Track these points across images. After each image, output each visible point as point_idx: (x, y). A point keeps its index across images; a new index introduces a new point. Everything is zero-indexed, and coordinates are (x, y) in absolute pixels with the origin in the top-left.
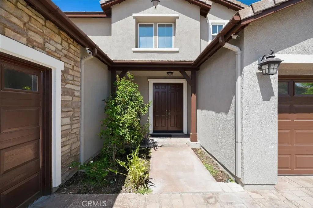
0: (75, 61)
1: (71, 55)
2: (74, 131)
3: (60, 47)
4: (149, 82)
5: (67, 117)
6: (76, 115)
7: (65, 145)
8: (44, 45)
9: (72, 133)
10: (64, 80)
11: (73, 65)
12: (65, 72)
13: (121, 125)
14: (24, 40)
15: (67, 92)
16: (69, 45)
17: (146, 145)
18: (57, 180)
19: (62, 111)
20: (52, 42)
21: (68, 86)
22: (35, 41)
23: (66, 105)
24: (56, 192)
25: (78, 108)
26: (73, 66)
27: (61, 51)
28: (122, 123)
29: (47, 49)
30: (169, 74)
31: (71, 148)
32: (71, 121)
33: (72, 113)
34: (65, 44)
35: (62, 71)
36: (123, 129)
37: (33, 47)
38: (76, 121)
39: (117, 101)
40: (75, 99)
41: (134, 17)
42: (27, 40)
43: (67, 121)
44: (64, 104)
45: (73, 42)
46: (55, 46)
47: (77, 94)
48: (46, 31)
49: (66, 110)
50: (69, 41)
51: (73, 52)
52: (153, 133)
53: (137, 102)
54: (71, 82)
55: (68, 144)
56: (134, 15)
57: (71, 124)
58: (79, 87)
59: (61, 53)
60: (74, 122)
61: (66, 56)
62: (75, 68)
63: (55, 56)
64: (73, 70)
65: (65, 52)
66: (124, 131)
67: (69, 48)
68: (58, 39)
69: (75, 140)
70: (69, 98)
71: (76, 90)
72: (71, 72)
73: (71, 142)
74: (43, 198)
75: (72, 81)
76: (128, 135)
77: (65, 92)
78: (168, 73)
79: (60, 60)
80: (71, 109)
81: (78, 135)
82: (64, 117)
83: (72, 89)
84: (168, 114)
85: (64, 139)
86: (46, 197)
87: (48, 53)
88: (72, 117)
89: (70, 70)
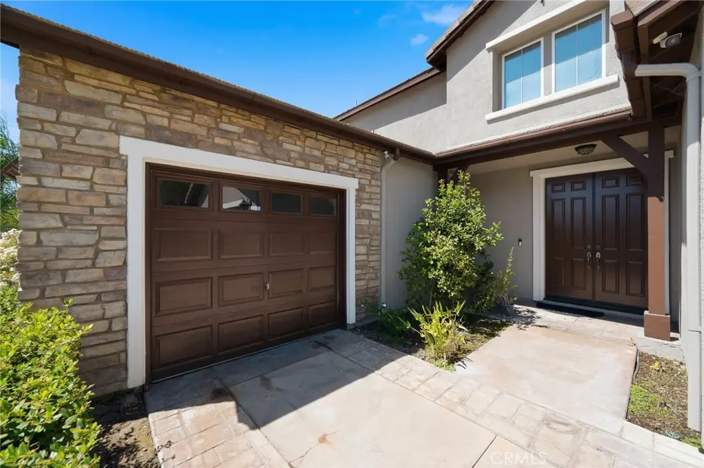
0: (373, 174)
1: (367, 167)
2: (372, 264)
3: (354, 162)
4: (532, 178)
5: (363, 245)
6: (374, 243)
7: (361, 280)
8: (338, 165)
9: (369, 266)
10: (359, 200)
11: (370, 178)
12: (360, 190)
13: (432, 262)
14: (322, 168)
15: (363, 214)
16: (365, 155)
17: (504, 317)
18: (351, 317)
19: (356, 238)
20: (346, 160)
21: (364, 207)
22: (330, 165)
23: (362, 230)
24: (351, 330)
25: (377, 235)
26: (370, 181)
27: (355, 166)
28: (433, 260)
29: (340, 170)
30: (581, 150)
31: (367, 285)
32: (368, 251)
33: (368, 240)
34: (361, 156)
35: (356, 190)
36: (436, 270)
37: (329, 173)
38: (374, 252)
39: (427, 224)
40: (373, 222)
41: (489, 50)
42: (325, 167)
43: (363, 250)
44: (359, 230)
45: (370, 150)
46: (349, 162)
47: (375, 216)
48: (340, 150)
49: (361, 236)
50: (365, 150)
51: (370, 162)
52: (544, 299)
53: (470, 224)
54: (367, 201)
55: (364, 279)
56: (489, 45)
57: (367, 254)
58: (379, 207)
59: (356, 169)
60: (371, 252)
61: (360, 170)
62: (373, 182)
63: (349, 174)
64: (370, 185)
65: (360, 165)
66: (437, 274)
67: (365, 158)
68: (352, 153)
69: (373, 276)
70: (365, 222)
71: (374, 211)
72: (367, 189)
73: (367, 277)
74: (339, 330)
75: (368, 199)
76: (442, 281)
77: (360, 215)
78: (577, 149)
79: (354, 177)
80: (367, 236)
81: (377, 271)
82: (359, 245)
83: (369, 210)
84: (594, 254)
85: (360, 271)
86: (342, 331)
87: (342, 174)
88: (369, 246)
89: (367, 187)
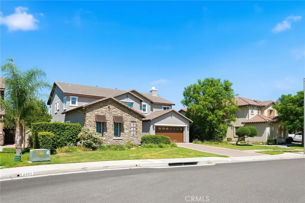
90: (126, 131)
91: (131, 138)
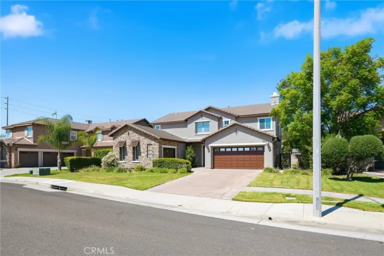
41: (195, 122)
90: (142, 155)
91: (148, 161)
